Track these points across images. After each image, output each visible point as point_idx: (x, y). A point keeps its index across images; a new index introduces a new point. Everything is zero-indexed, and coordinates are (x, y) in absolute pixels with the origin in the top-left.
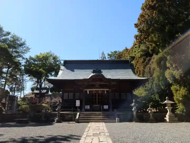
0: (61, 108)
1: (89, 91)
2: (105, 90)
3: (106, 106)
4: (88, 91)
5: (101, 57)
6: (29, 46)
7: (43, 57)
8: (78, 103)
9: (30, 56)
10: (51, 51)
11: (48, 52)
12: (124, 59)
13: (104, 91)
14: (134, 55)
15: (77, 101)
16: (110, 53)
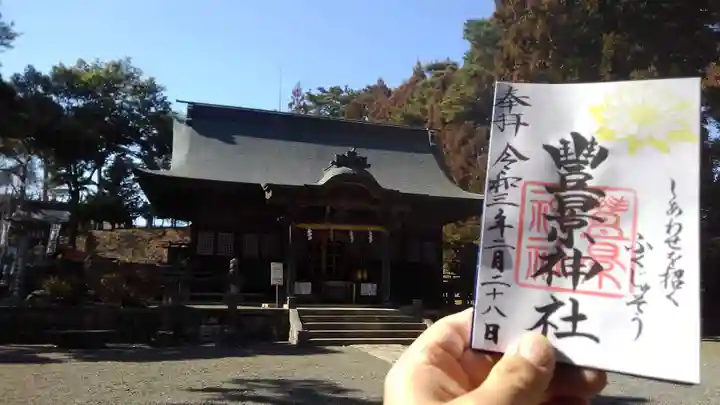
0: (242, 291)
1: (313, 231)
2: (371, 229)
3: (370, 285)
4: (309, 231)
5: (290, 105)
6: (12, 24)
7: (98, 78)
8: (277, 274)
9: (29, 66)
10: (128, 59)
11: (117, 60)
12: (379, 121)
13: (366, 234)
14: (419, 113)
15: (273, 265)
16: (316, 92)
